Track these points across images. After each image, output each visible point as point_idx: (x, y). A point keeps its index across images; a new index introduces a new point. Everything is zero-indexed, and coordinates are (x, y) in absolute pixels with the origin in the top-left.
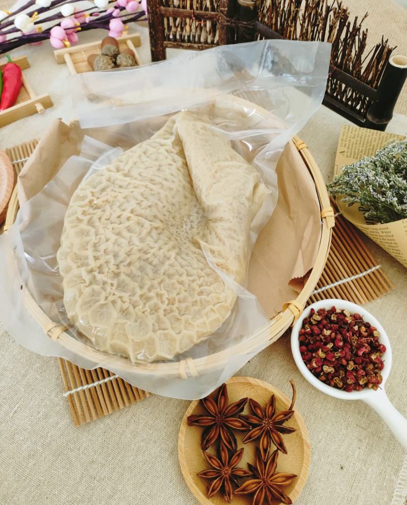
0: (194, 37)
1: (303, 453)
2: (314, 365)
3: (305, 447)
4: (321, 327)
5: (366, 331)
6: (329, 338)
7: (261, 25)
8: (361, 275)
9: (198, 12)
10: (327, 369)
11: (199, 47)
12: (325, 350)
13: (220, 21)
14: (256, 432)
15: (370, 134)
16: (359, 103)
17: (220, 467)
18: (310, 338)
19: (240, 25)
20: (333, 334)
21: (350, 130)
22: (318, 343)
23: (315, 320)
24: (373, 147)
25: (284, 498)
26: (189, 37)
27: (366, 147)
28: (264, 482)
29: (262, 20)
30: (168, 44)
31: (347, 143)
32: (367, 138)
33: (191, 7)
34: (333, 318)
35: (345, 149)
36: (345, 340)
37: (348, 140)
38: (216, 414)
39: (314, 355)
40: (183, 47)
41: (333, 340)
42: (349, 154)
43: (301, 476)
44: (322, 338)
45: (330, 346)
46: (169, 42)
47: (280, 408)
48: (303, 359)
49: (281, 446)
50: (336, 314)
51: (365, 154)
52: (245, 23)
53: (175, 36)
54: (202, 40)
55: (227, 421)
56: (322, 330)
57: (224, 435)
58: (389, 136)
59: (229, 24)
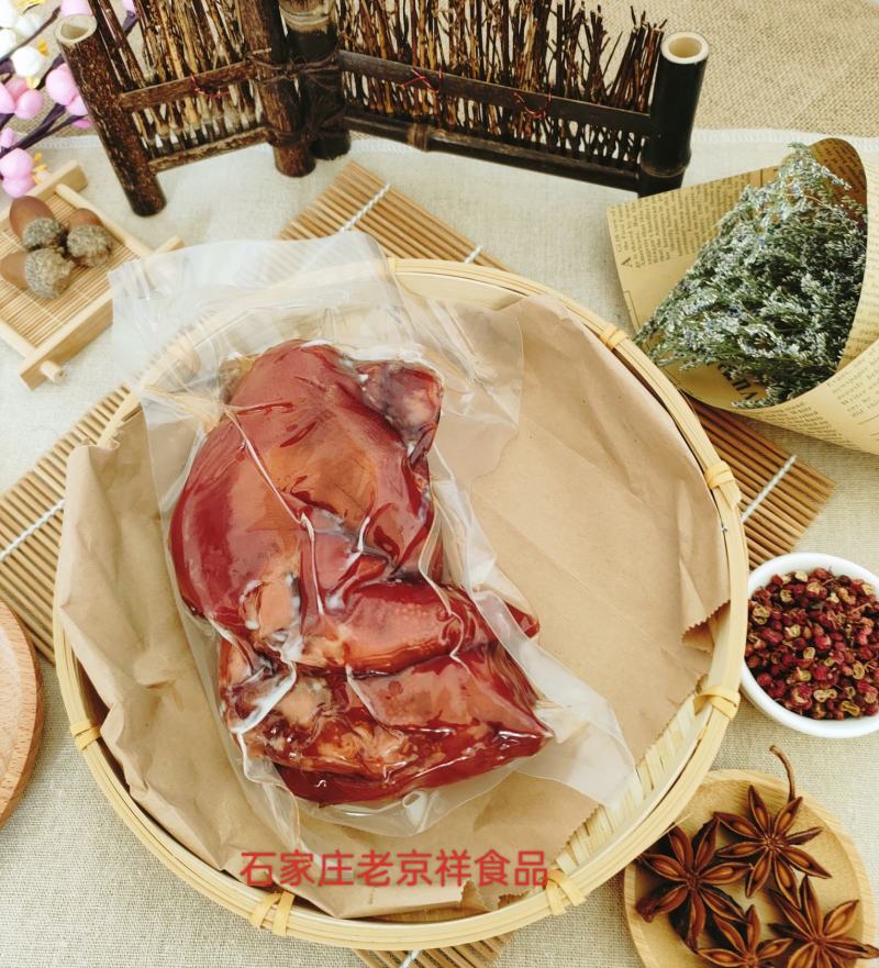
0: (210, 128)
2: (800, 700)
3: (845, 846)
4: (779, 627)
6: (803, 642)
7: (354, 54)
9: (204, 75)
10: (822, 695)
11: (228, 144)
12: (806, 666)
13: (258, 77)
14: (760, 868)
15: (662, 203)
16: (615, 148)
17: (735, 960)
18: (768, 656)
19: (306, 71)
20: (807, 631)
21: (624, 213)
22: (787, 659)
23: (758, 617)
24: (676, 226)
25: (866, 952)
26: (199, 132)
27: (664, 230)
28: (819, 943)
29: (350, 43)
30: (159, 164)
31: (628, 239)
32: (659, 214)
33: (186, 70)
34: (786, 597)
35: (630, 253)
36: (828, 631)
37: (627, 235)
38: (680, 876)
39: (789, 682)
40: (194, 158)
41: (812, 642)
42: (639, 259)
43: (864, 897)
44: (789, 644)
45: (810, 654)
46: (159, 160)
47: (775, 804)
48: (774, 698)
49: (813, 867)
50: (786, 587)
51: (666, 246)
52: (318, 64)
53: (167, 142)
54: (229, 125)
55: (704, 878)
56: (783, 633)
57: (711, 902)
58: (695, 191)
59: (282, 77)
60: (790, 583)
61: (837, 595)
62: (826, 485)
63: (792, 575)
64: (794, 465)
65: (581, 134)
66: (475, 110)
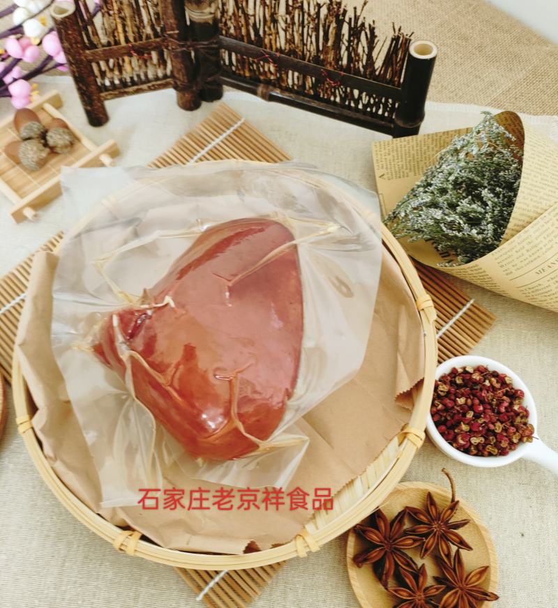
0: (138, 76)
1: (484, 540)
2: (461, 442)
3: (483, 532)
4: (453, 397)
5: (497, 382)
6: (466, 407)
7: (227, 39)
8: (457, 317)
9: (137, 44)
10: (475, 440)
11: (149, 87)
12: (466, 422)
13: (170, 48)
14: (430, 541)
15: (406, 143)
16: (380, 108)
17: (410, 596)
18: (445, 414)
19: (199, 47)
20: (469, 401)
21: (383, 147)
22: (456, 417)
23: (441, 391)
24: (413, 158)
25: (489, 596)
26: (132, 78)
27: (406, 160)
28: (462, 589)
29: (227, 32)
30: (106, 95)
31: (384, 163)
32: (403, 149)
33: (127, 40)
34: (459, 381)
35: (384, 171)
36: (482, 402)
37: (383, 160)
38: (381, 542)
39: (456, 431)
40: (127, 93)
41: (471, 408)
42: (390, 175)
43: (492, 565)
44: (458, 409)
45: (470, 415)
46: (107, 93)
47: (442, 504)
48: (446, 440)
49: (463, 544)
50: (460, 375)
51: (406, 169)
52: (206, 43)
53: (112, 83)
54: (150, 76)
55: (395, 544)
56: (455, 401)
57: (399, 560)
58: (426, 138)
59: (184, 49)
60: (462, 373)
61: (490, 382)
62: (491, 319)
63: (464, 368)
64: (472, 305)
65: (360, 98)
66: (298, 78)
